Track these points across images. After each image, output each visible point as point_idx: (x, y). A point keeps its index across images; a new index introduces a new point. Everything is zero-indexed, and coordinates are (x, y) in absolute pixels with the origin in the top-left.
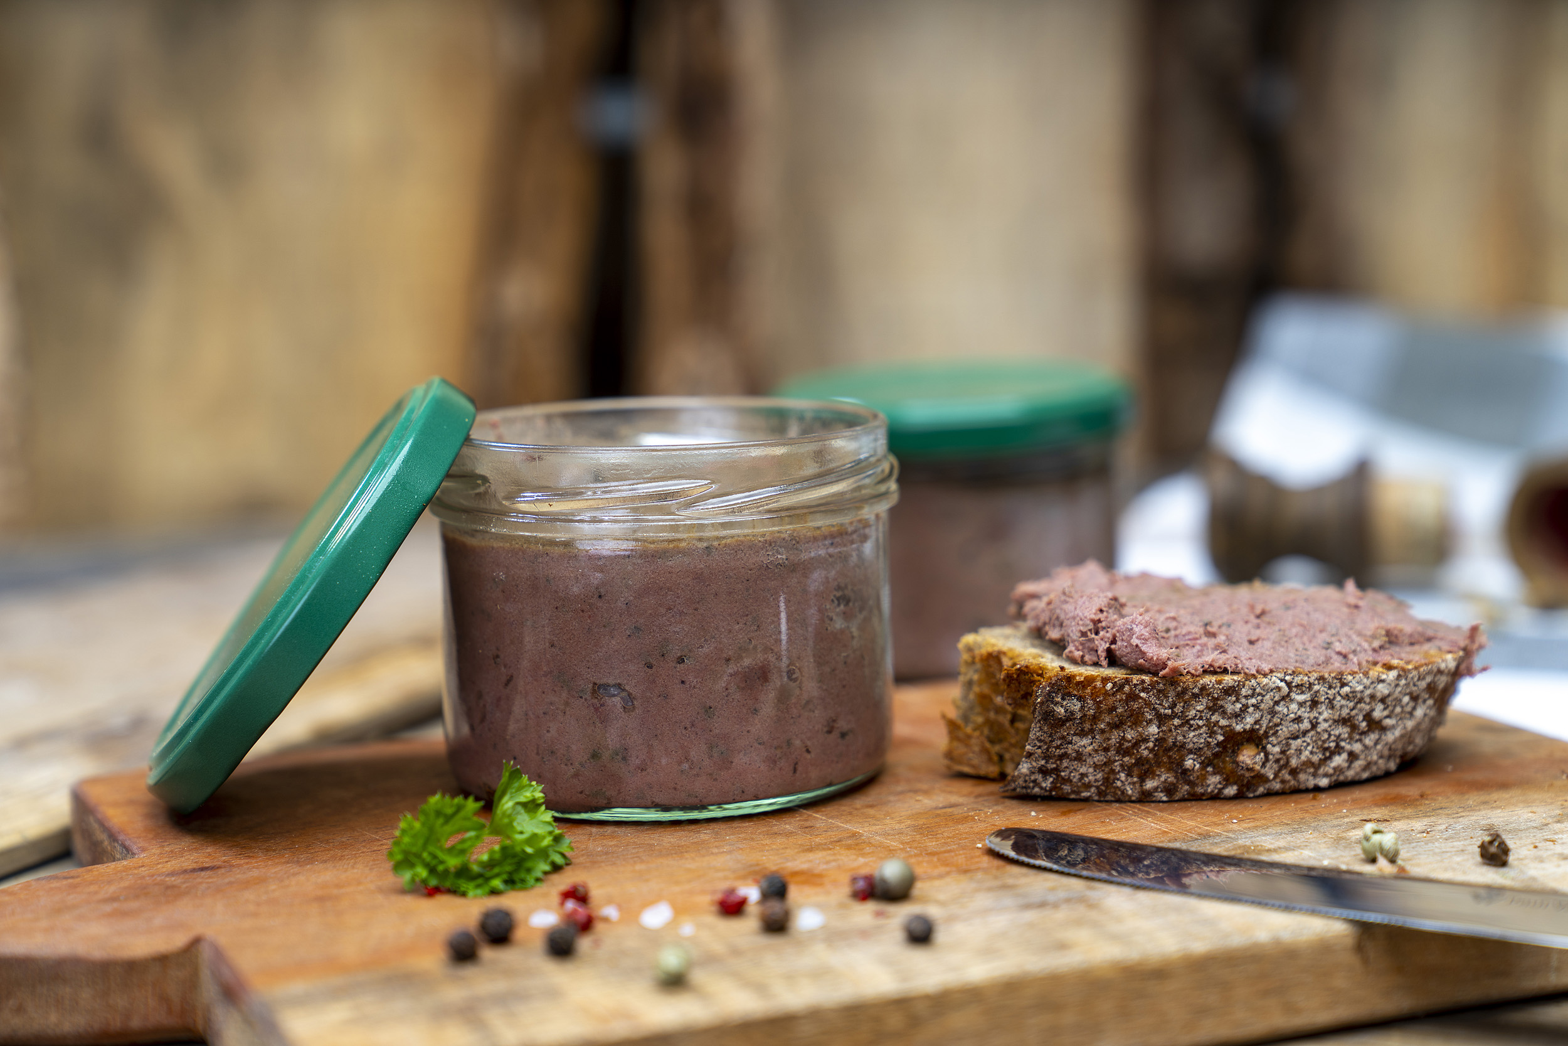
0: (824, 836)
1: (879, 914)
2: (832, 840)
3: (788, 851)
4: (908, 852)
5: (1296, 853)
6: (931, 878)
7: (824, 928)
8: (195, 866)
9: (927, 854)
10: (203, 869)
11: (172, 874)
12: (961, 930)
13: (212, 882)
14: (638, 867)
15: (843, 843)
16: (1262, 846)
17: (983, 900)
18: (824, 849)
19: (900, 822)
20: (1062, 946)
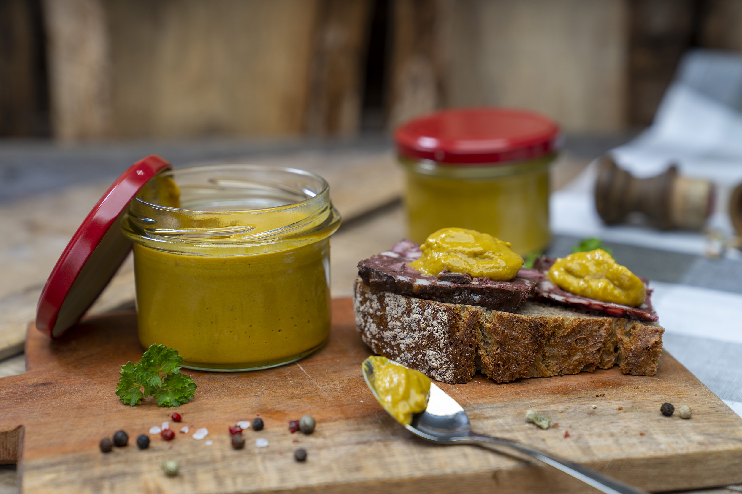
0: (303, 389)
1: (295, 441)
2: (305, 392)
3: (283, 397)
4: (332, 403)
5: (495, 421)
6: (331, 420)
7: (267, 447)
8: (43, 382)
9: (338, 405)
10: (45, 384)
11: (31, 386)
12: (324, 454)
13: (43, 393)
14: (217, 401)
15: (309, 395)
16: (484, 415)
17: (343, 437)
18: (298, 398)
19: (341, 384)
20: (358, 469)
